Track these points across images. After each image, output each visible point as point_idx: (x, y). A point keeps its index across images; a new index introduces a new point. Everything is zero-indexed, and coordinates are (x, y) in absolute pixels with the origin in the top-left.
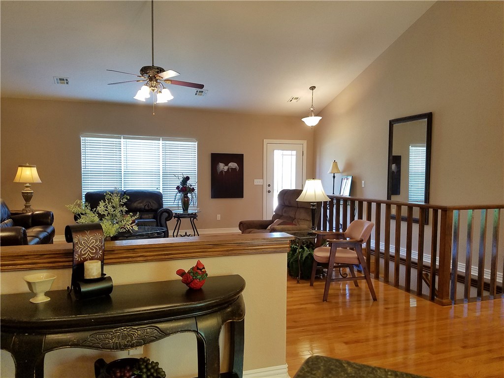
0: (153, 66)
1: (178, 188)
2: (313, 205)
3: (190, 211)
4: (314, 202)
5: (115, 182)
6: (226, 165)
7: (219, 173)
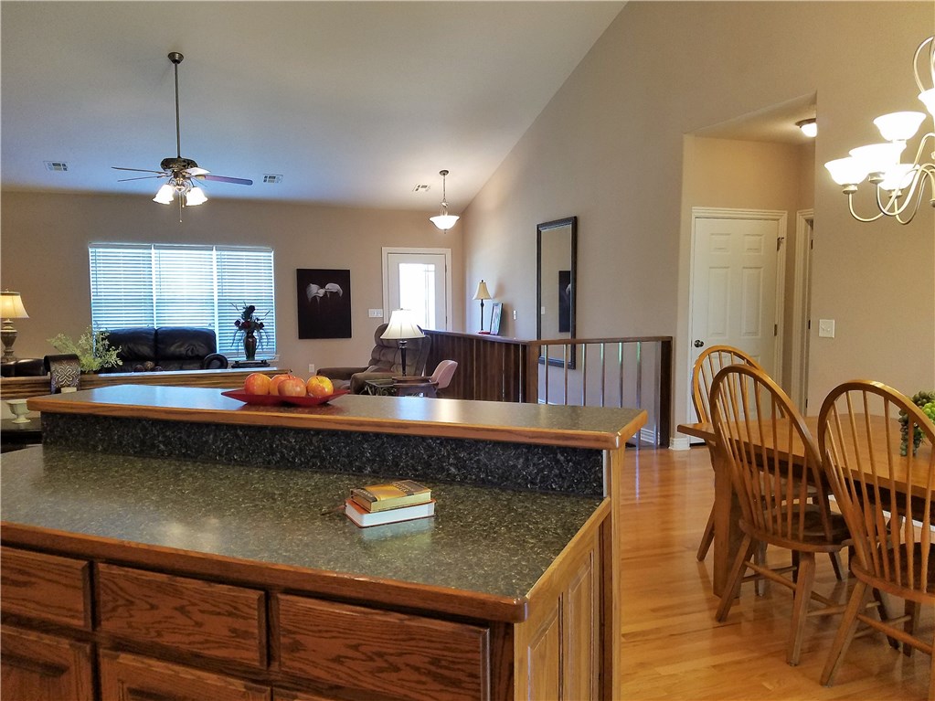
0: (179, 157)
1: (237, 323)
2: (403, 344)
3: (258, 358)
4: (405, 340)
6: (322, 286)
7: (310, 300)
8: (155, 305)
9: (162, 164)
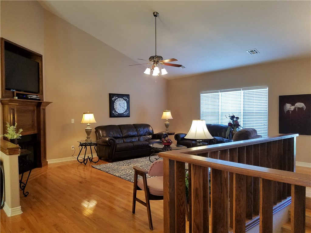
5: (216, 117)
6: (293, 105)
7: (286, 112)
8: (220, 115)
9: (150, 59)
